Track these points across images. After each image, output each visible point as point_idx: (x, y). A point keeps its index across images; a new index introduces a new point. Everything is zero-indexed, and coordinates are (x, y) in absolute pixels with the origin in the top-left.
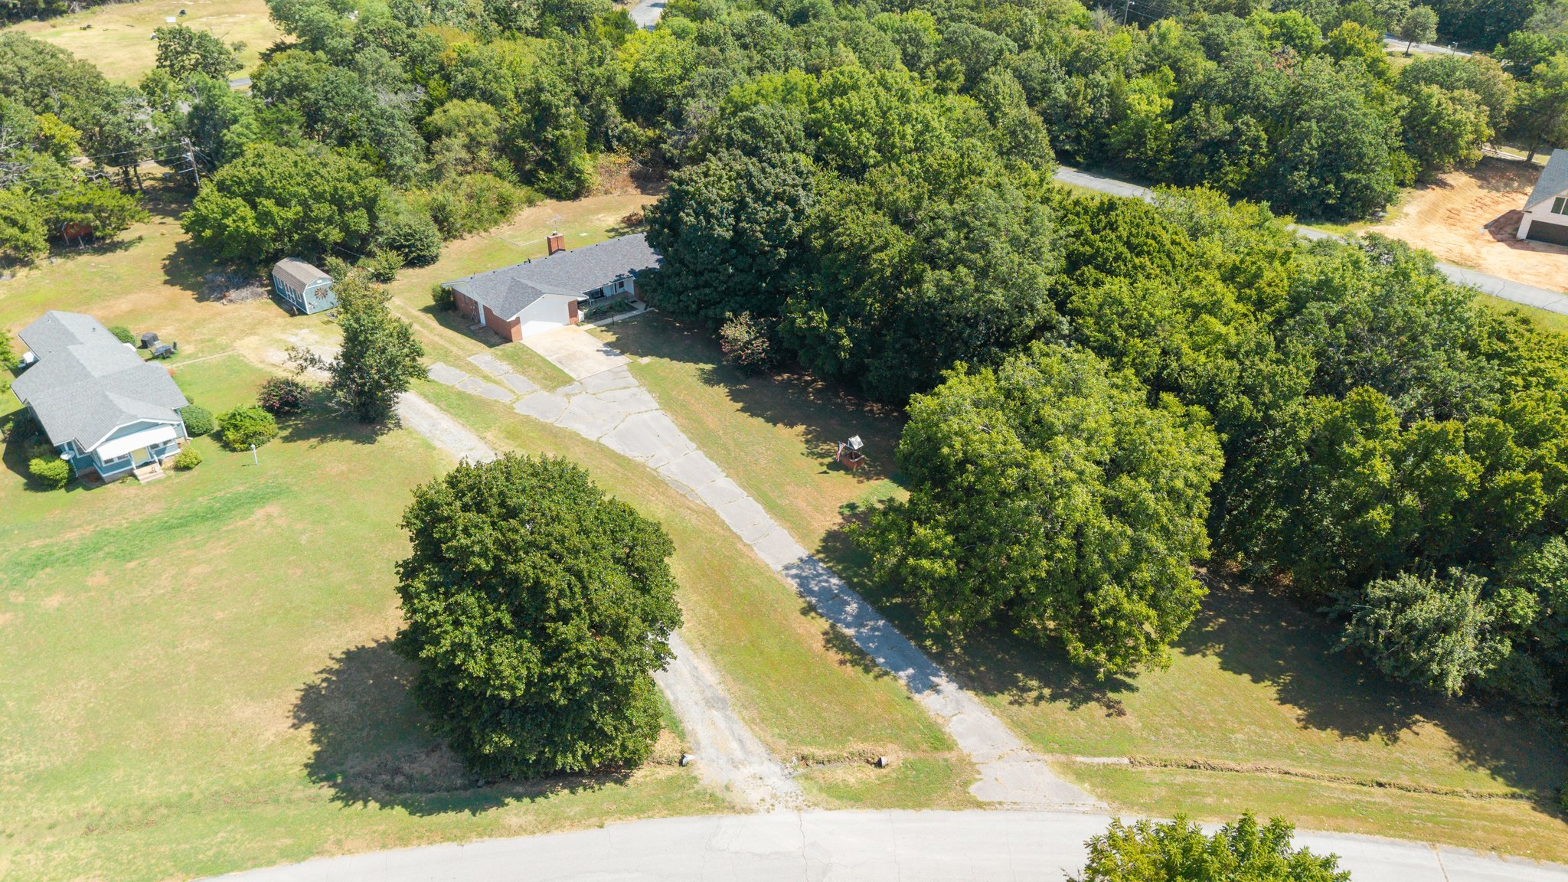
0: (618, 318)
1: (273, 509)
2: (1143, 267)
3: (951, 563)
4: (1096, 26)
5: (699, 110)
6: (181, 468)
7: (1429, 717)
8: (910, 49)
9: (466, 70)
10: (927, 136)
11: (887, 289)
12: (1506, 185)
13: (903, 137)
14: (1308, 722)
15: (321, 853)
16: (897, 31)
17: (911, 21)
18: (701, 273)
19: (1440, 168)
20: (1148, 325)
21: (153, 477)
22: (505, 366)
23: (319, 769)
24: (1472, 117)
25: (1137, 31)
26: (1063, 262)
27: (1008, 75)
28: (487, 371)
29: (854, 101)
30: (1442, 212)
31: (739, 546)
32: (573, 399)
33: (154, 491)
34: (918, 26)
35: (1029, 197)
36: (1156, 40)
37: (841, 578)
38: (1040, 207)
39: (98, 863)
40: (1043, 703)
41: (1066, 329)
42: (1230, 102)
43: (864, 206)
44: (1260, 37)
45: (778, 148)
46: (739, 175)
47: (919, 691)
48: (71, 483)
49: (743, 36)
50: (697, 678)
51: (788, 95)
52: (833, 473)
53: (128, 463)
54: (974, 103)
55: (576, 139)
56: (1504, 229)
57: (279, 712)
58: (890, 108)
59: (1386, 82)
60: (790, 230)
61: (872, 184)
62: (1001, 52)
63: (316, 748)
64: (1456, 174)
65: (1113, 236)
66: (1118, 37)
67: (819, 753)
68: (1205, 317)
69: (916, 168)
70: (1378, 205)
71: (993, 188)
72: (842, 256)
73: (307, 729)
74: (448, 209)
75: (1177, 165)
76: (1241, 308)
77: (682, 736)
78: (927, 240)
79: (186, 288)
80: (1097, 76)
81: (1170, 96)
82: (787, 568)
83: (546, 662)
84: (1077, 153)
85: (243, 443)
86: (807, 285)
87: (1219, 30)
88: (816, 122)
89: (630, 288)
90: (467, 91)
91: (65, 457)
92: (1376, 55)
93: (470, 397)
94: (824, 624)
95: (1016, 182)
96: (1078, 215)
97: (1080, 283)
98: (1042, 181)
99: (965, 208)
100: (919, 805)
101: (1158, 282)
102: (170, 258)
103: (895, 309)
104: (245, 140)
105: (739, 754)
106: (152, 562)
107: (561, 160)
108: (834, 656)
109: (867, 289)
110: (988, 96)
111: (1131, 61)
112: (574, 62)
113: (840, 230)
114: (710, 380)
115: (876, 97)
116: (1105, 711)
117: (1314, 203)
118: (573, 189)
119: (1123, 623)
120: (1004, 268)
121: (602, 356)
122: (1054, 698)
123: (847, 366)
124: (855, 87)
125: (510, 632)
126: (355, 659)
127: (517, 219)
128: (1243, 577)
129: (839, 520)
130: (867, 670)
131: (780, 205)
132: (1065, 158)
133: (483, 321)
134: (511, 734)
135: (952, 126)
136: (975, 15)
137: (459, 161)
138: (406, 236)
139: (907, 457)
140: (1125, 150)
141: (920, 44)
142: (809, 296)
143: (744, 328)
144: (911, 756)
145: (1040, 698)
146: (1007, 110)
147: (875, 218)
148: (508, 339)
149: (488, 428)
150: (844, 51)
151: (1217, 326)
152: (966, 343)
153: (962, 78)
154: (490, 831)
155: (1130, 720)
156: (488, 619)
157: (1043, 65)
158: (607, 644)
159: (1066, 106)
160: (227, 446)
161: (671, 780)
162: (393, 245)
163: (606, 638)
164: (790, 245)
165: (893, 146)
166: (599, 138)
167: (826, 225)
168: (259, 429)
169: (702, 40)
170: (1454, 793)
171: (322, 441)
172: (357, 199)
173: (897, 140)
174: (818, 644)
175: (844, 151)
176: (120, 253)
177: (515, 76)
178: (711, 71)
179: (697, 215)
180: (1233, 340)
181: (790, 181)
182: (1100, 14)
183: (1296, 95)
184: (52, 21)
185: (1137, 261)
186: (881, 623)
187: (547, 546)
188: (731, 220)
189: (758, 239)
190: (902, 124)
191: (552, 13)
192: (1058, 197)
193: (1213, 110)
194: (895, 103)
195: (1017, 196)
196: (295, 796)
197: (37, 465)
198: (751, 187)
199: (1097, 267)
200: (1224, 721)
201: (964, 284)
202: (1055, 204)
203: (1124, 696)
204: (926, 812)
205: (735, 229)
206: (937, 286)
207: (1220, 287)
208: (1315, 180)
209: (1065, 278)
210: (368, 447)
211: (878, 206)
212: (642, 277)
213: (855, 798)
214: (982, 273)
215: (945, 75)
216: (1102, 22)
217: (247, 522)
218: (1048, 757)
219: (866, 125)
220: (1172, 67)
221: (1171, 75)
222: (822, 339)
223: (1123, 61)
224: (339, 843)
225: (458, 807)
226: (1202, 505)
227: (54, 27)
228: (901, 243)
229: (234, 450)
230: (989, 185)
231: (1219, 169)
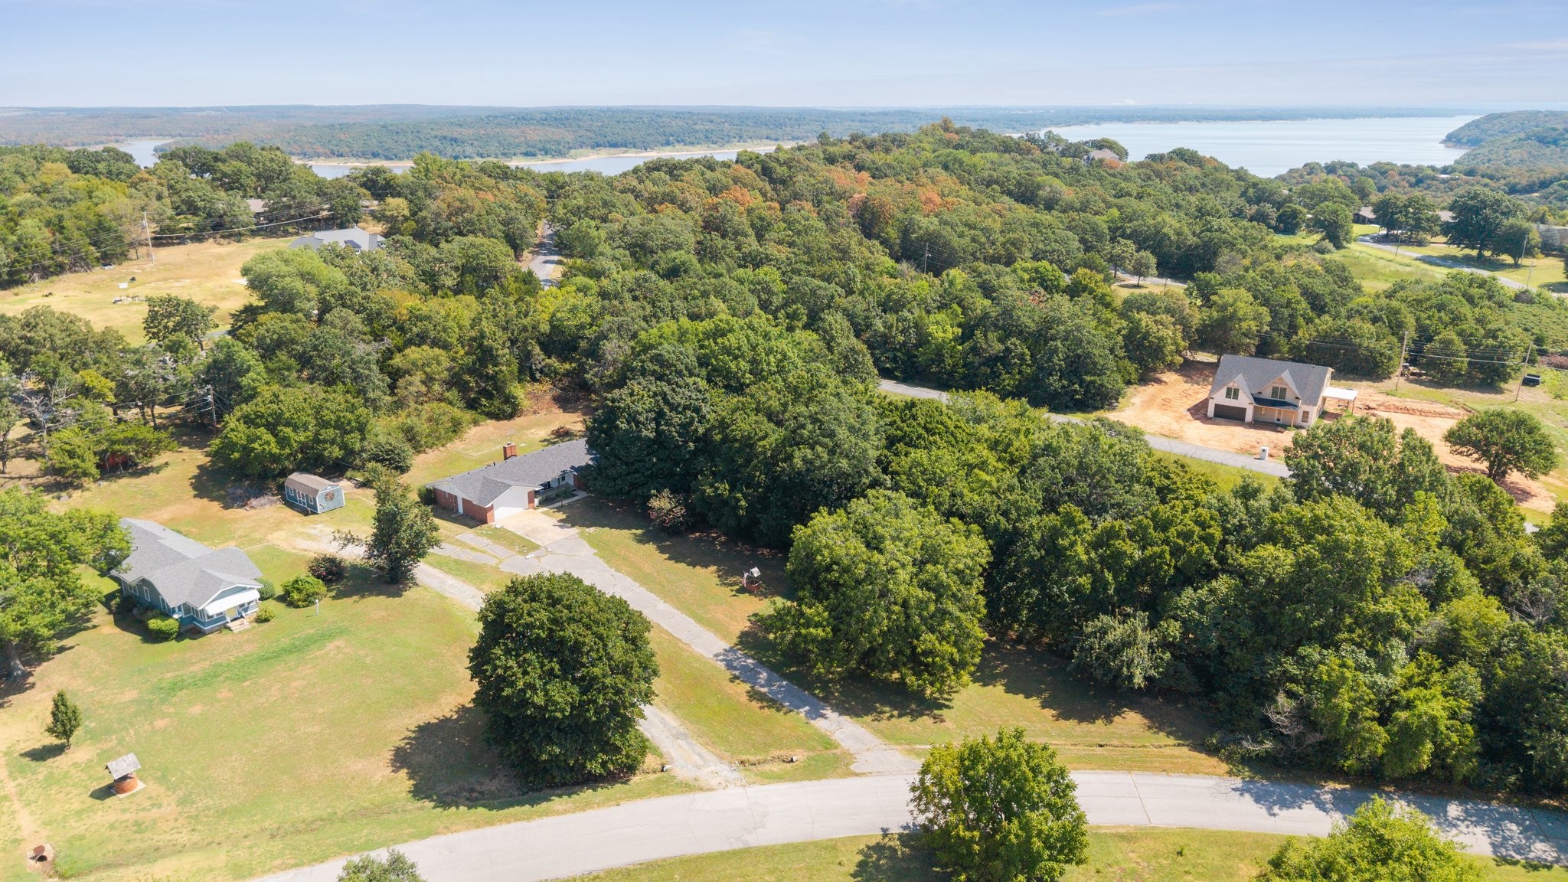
0: (565, 502)
1: (339, 642)
2: (935, 442)
3: (828, 629)
4: (902, 275)
5: (614, 349)
6: (261, 620)
7: (1132, 709)
8: (764, 296)
9: (419, 324)
10: (786, 363)
11: (770, 464)
12: (1204, 380)
13: (768, 364)
14: (1058, 718)
15: (437, 833)
16: (752, 282)
17: (762, 276)
18: (633, 464)
19: (1154, 370)
20: (940, 478)
21: (242, 628)
22: (485, 540)
23: (418, 793)
24: (1171, 334)
25: (932, 278)
26: (884, 441)
27: (839, 316)
28: (473, 544)
29: (732, 340)
30: (1159, 401)
31: (681, 645)
32: (542, 559)
33: (246, 637)
34: (768, 279)
35: (858, 401)
36: (946, 285)
37: (754, 659)
38: (866, 407)
39: (287, 852)
40: (894, 719)
41: (889, 483)
42: (1000, 329)
43: (748, 411)
44: (1022, 280)
45: (680, 374)
46: (655, 394)
47: (814, 719)
48: (180, 637)
49: (633, 290)
50: (665, 724)
51: (682, 337)
52: (741, 596)
53: (224, 618)
54: (815, 336)
55: (511, 372)
56: (1198, 412)
57: (381, 764)
58: (758, 345)
59: (1113, 310)
60: (696, 430)
61: (752, 396)
62: (833, 297)
63: (412, 782)
64: (1168, 374)
65: (915, 423)
66: (919, 283)
67: (753, 759)
68: (976, 471)
69: (780, 384)
70: (1111, 398)
71: (834, 396)
72: (736, 445)
73: (403, 773)
74: (415, 430)
75: (969, 375)
76: (1000, 465)
77: (661, 756)
78: (794, 432)
79: (212, 499)
80: (906, 313)
81: (960, 325)
82: (716, 656)
83: (583, 692)
84: (895, 369)
85: (305, 601)
86: (711, 467)
87: (990, 277)
88: (705, 355)
89: (571, 481)
90: (421, 339)
91: (176, 616)
92: (1105, 291)
93: (464, 563)
94: (747, 687)
95: (849, 392)
96: (891, 411)
97: (896, 455)
98: (866, 390)
99: (817, 409)
100: (820, 778)
101: (945, 450)
102: (195, 477)
103: (775, 478)
104: (258, 384)
105: (700, 762)
106: (261, 681)
107: (499, 389)
108: (755, 704)
109: (756, 466)
110: (825, 331)
111: (929, 301)
112: (506, 315)
113: (734, 427)
114: (641, 540)
115: (747, 337)
116: (932, 720)
117: (1067, 398)
118: (508, 410)
119: (938, 659)
120: (846, 446)
121: (558, 529)
122: (900, 716)
123: (745, 520)
124: (731, 330)
125: (558, 677)
126: (425, 730)
127: (466, 436)
128: (1020, 640)
129: (749, 624)
130: (778, 710)
131: (689, 413)
132: (886, 374)
133: (461, 510)
134: (559, 745)
135: (802, 354)
136: (811, 269)
137: (419, 394)
138: (387, 452)
139: (793, 573)
140: (929, 366)
141: (770, 292)
142: (713, 473)
143: (667, 500)
144: (812, 754)
145: (892, 716)
146: (840, 341)
147: (757, 418)
148: (484, 522)
149: (483, 582)
150: (717, 303)
151: (984, 476)
152: (825, 498)
153: (805, 318)
154: (546, 814)
155: (948, 724)
156: (545, 668)
157: (865, 306)
158: (620, 679)
159: (884, 335)
160: (292, 604)
161: (658, 779)
162: (376, 458)
163: (619, 676)
164: (697, 440)
165: (762, 370)
166: (527, 372)
167: (723, 425)
168: (317, 590)
169: (604, 295)
170: (1144, 746)
171: (363, 597)
172: (354, 424)
173: (765, 366)
174: (744, 698)
175: (727, 375)
176: (153, 476)
177: (460, 327)
178: (616, 319)
179: (629, 423)
180: (995, 485)
181: (694, 397)
182: (904, 266)
183: (1048, 323)
184: (15, 290)
185: (931, 438)
186: (784, 683)
187: (580, 621)
188: (653, 425)
189: (673, 437)
190: (767, 355)
191: (470, 273)
192: (878, 401)
193: (990, 335)
194: (761, 340)
195: (851, 401)
196: (407, 808)
197: (154, 624)
198: (666, 402)
199: (906, 444)
200: (1007, 721)
201: (820, 458)
202: (876, 405)
203: (944, 712)
204: (824, 781)
205: (657, 431)
206: (803, 460)
207: (985, 453)
208: (1065, 383)
209: (886, 452)
210: (397, 600)
211: (757, 411)
212: (582, 472)
213: (779, 778)
214: (832, 452)
215: (793, 317)
216: (906, 272)
217: (323, 652)
218: (899, 747)
219: (743, 356)
220: (959, 304)
221: (959, 311)
222: (725, 503)
223: (924, 301)
224: (446, 828)
225: (521, 804)
226: (979, 583)
227: (16, 295)
228: (775, 435)
229: (298, 607)
230: (832, 394)
231: (998, 377)
